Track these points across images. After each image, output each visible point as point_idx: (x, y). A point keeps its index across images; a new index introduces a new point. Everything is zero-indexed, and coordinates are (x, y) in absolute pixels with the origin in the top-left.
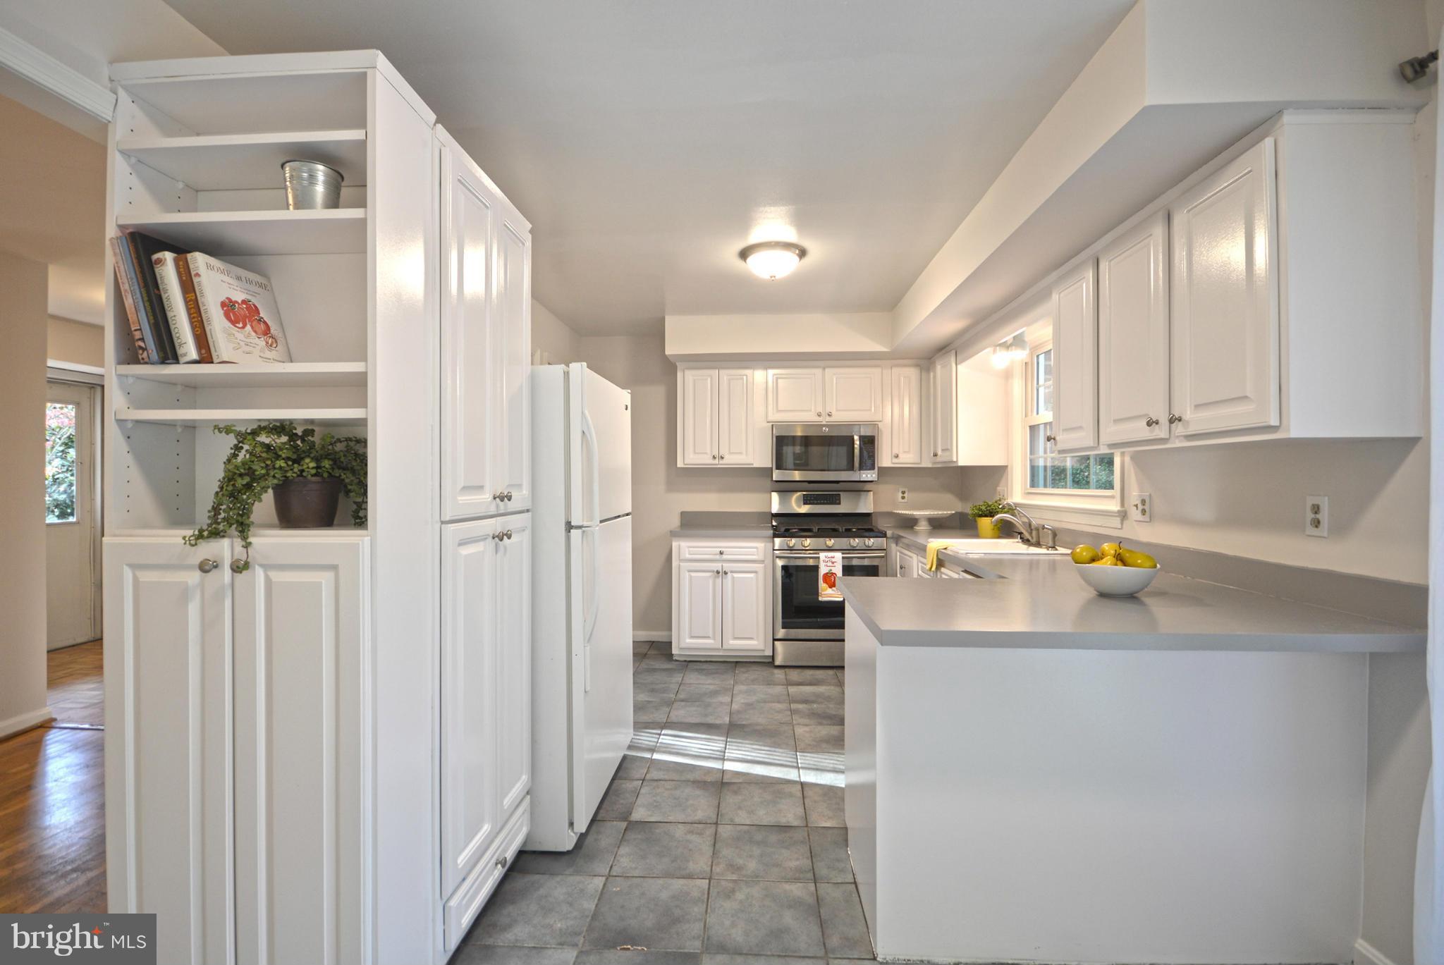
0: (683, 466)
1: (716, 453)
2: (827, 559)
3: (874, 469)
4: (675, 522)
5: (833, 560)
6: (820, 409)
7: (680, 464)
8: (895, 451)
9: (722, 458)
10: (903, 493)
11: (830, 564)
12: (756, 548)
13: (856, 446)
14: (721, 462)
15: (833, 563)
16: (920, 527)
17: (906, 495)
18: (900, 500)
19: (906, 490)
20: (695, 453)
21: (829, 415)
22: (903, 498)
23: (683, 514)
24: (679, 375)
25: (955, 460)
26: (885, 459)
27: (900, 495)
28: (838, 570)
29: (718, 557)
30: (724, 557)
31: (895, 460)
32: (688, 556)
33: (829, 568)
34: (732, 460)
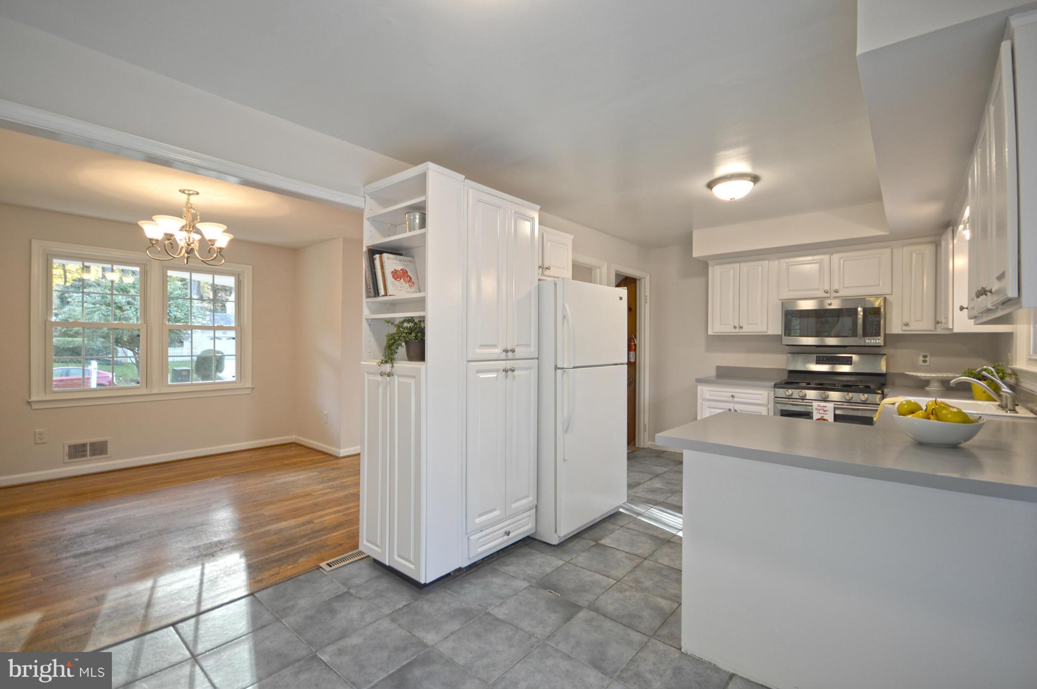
0: (712, 334)
1: (737, 325)
2: (819, 408)
3: (879, 335)
4: (712, 373)
5: (825, 409)
6: (827, 288)
7: (710, 332)
8: (906, 320)
9: (741, 327)
10: (925, 357)
11: (822, 412)
12: (761, 395)
13: (859, 316)
14: (741, 331)
15: (825, 411)
16: (931, 388)
17: (928, 359)
18: (921, 363)
19: (926, 354)
20: (721, 324)
21: (836, 292)
22: (925, 361)
23: (718, 368)
24: (710, 269)
25: (950, 327)
26: (895, 326)
27: (921, 359)
28: (830, 417)
29: (731, 399)
30: (735, 399)
31: (905, 328)
32: (708, 397)
33: (822, 415)
34: (748, 329)
